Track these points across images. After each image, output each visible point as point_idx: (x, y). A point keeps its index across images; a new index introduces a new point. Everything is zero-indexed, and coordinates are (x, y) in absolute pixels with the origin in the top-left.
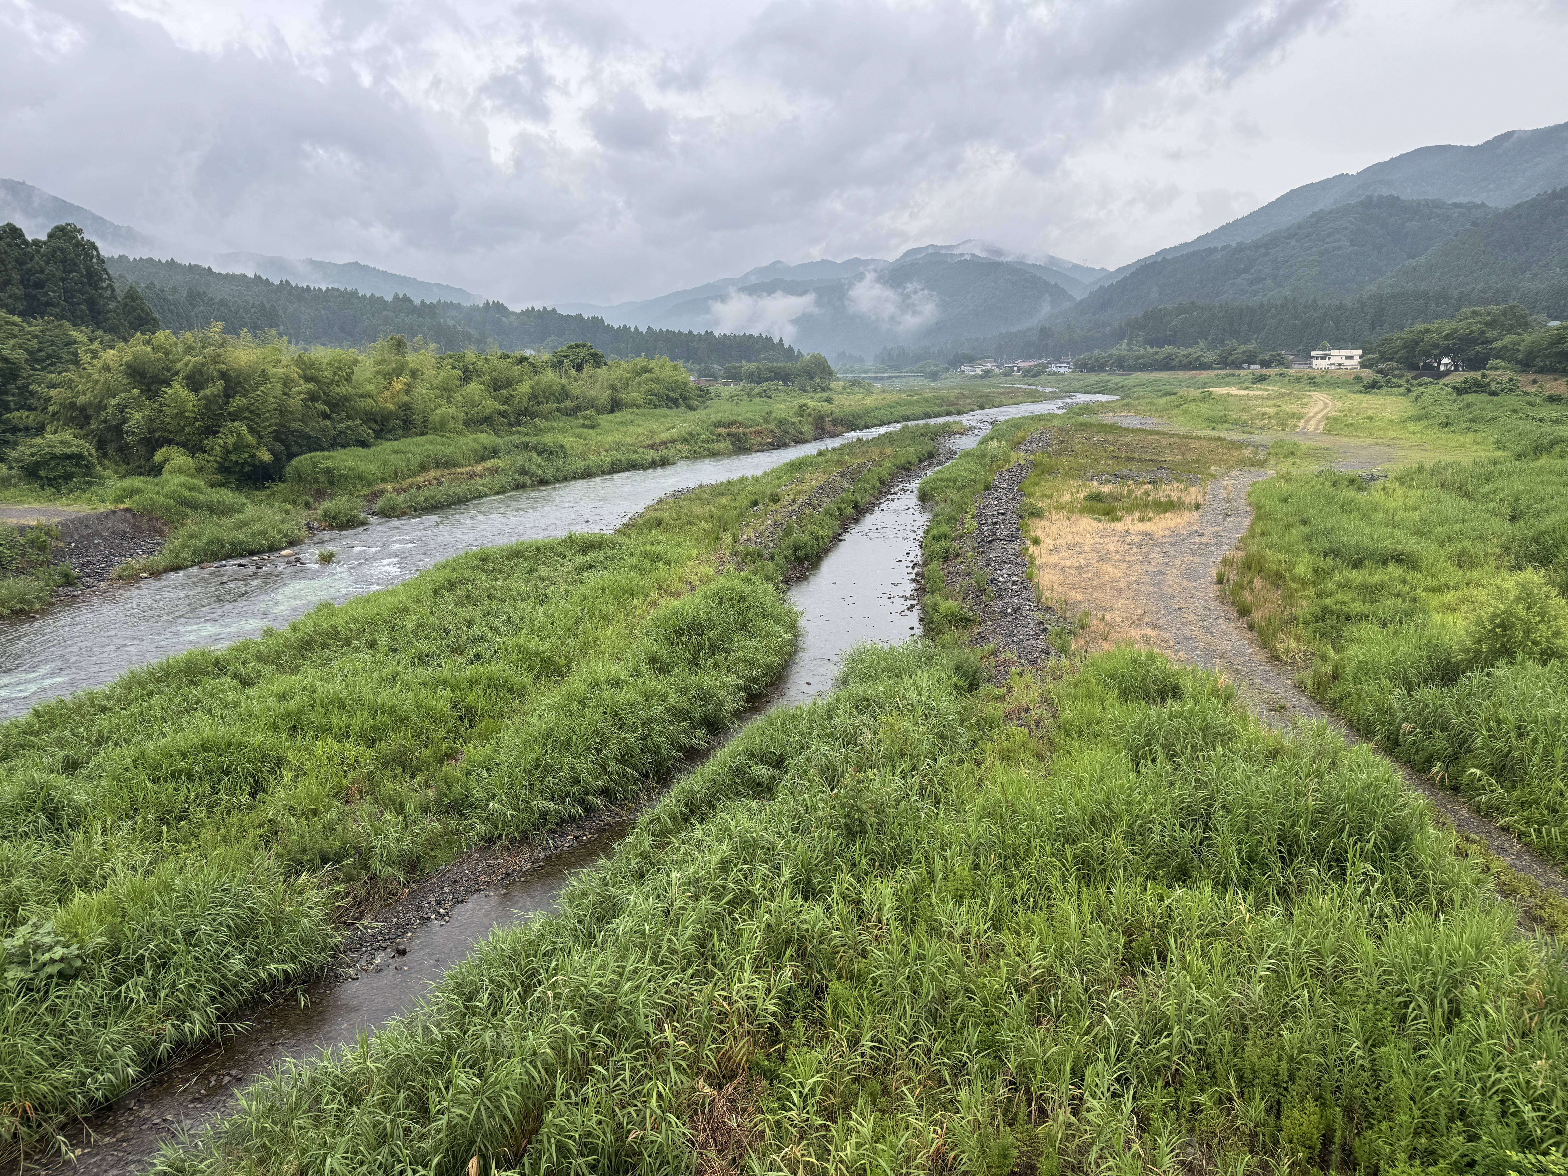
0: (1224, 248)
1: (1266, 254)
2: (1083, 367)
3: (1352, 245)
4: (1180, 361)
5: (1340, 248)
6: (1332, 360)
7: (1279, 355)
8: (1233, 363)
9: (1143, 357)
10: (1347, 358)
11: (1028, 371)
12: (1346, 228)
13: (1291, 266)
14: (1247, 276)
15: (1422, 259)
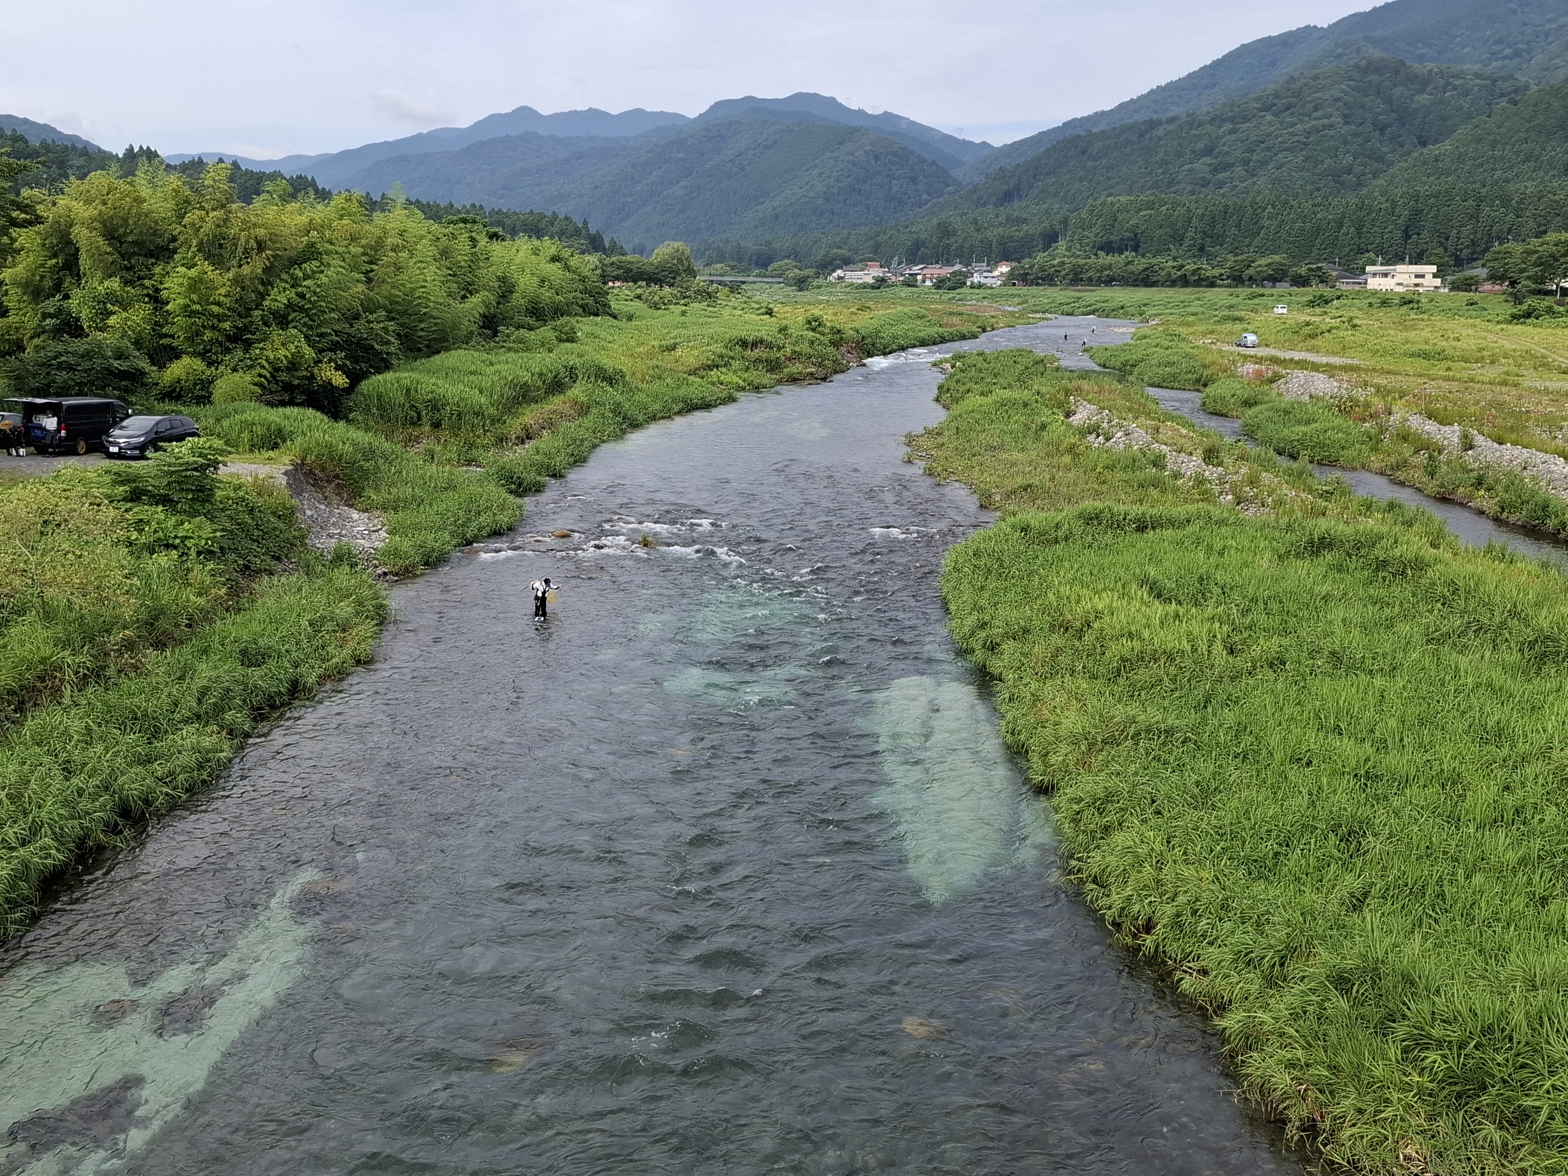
0: (1172, 120)
1: (1233, 132)
2: (1024, 278)
3: (1347, 123)
4: (1169, 274)
5: (1331, 126)
6: (1398, 279)
7: (1320, 269)
8: (1250, 278)
9: (1109, 267)
10: (1417, 276)
11: (940, 281)
12: (1338, 100)
13: (1268, 149)
14: (1208, 160)
15: (1447, 146)
